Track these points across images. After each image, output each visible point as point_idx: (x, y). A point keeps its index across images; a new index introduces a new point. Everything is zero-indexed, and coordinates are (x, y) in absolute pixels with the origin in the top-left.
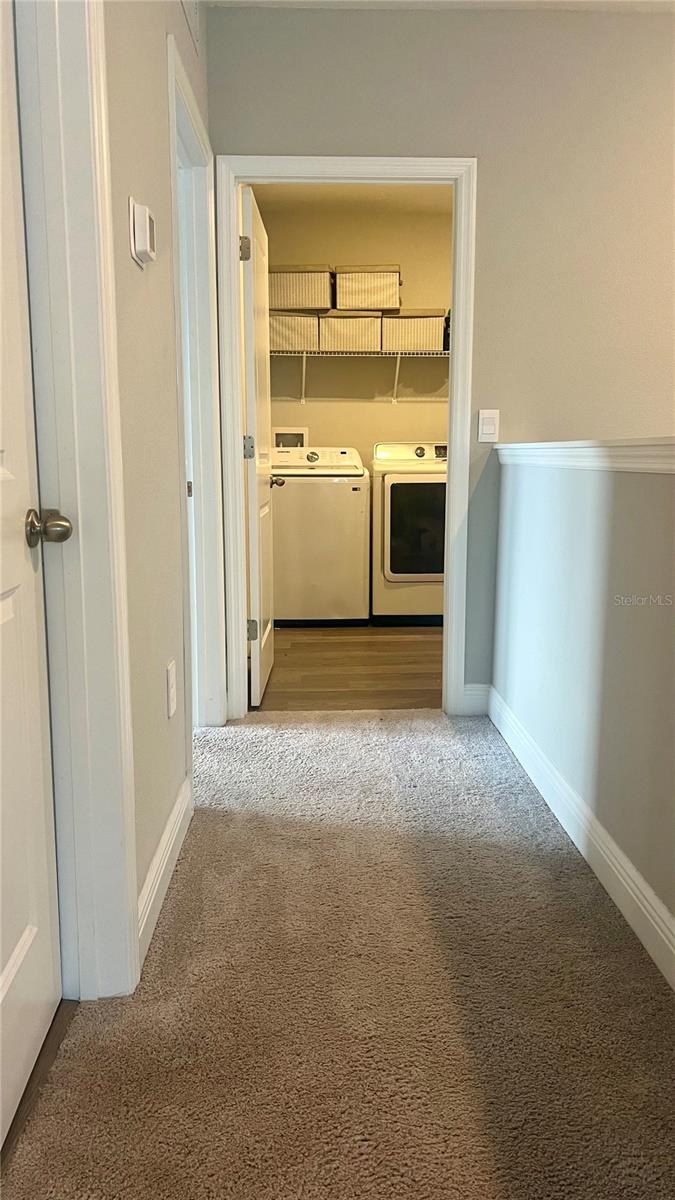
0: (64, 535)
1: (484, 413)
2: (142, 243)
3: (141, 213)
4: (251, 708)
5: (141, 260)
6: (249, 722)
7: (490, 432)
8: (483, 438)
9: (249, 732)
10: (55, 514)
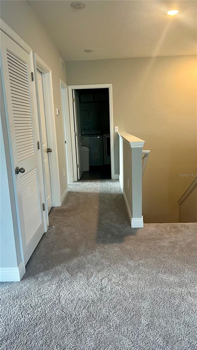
0: (51, 151)
1: (116, 127)
2: (58, 114)
3: (57, 110)
4: (78, 180)
5: (57, 115)
6: (77, 182)
7: (117, 130)
8: (115, 132)
9: (77, 183)
10: (49, 149)
